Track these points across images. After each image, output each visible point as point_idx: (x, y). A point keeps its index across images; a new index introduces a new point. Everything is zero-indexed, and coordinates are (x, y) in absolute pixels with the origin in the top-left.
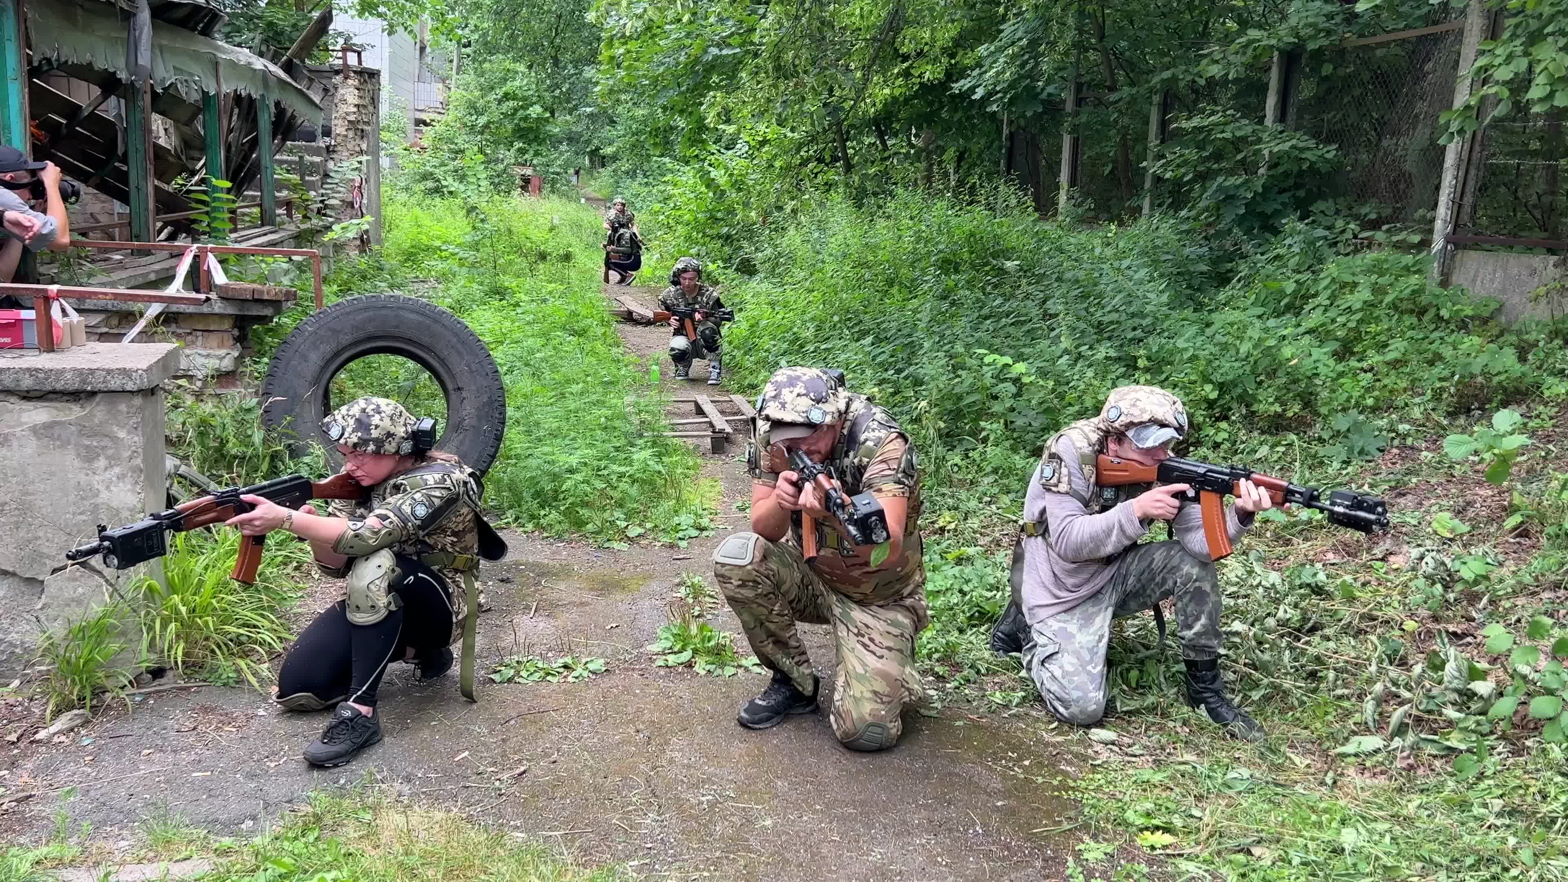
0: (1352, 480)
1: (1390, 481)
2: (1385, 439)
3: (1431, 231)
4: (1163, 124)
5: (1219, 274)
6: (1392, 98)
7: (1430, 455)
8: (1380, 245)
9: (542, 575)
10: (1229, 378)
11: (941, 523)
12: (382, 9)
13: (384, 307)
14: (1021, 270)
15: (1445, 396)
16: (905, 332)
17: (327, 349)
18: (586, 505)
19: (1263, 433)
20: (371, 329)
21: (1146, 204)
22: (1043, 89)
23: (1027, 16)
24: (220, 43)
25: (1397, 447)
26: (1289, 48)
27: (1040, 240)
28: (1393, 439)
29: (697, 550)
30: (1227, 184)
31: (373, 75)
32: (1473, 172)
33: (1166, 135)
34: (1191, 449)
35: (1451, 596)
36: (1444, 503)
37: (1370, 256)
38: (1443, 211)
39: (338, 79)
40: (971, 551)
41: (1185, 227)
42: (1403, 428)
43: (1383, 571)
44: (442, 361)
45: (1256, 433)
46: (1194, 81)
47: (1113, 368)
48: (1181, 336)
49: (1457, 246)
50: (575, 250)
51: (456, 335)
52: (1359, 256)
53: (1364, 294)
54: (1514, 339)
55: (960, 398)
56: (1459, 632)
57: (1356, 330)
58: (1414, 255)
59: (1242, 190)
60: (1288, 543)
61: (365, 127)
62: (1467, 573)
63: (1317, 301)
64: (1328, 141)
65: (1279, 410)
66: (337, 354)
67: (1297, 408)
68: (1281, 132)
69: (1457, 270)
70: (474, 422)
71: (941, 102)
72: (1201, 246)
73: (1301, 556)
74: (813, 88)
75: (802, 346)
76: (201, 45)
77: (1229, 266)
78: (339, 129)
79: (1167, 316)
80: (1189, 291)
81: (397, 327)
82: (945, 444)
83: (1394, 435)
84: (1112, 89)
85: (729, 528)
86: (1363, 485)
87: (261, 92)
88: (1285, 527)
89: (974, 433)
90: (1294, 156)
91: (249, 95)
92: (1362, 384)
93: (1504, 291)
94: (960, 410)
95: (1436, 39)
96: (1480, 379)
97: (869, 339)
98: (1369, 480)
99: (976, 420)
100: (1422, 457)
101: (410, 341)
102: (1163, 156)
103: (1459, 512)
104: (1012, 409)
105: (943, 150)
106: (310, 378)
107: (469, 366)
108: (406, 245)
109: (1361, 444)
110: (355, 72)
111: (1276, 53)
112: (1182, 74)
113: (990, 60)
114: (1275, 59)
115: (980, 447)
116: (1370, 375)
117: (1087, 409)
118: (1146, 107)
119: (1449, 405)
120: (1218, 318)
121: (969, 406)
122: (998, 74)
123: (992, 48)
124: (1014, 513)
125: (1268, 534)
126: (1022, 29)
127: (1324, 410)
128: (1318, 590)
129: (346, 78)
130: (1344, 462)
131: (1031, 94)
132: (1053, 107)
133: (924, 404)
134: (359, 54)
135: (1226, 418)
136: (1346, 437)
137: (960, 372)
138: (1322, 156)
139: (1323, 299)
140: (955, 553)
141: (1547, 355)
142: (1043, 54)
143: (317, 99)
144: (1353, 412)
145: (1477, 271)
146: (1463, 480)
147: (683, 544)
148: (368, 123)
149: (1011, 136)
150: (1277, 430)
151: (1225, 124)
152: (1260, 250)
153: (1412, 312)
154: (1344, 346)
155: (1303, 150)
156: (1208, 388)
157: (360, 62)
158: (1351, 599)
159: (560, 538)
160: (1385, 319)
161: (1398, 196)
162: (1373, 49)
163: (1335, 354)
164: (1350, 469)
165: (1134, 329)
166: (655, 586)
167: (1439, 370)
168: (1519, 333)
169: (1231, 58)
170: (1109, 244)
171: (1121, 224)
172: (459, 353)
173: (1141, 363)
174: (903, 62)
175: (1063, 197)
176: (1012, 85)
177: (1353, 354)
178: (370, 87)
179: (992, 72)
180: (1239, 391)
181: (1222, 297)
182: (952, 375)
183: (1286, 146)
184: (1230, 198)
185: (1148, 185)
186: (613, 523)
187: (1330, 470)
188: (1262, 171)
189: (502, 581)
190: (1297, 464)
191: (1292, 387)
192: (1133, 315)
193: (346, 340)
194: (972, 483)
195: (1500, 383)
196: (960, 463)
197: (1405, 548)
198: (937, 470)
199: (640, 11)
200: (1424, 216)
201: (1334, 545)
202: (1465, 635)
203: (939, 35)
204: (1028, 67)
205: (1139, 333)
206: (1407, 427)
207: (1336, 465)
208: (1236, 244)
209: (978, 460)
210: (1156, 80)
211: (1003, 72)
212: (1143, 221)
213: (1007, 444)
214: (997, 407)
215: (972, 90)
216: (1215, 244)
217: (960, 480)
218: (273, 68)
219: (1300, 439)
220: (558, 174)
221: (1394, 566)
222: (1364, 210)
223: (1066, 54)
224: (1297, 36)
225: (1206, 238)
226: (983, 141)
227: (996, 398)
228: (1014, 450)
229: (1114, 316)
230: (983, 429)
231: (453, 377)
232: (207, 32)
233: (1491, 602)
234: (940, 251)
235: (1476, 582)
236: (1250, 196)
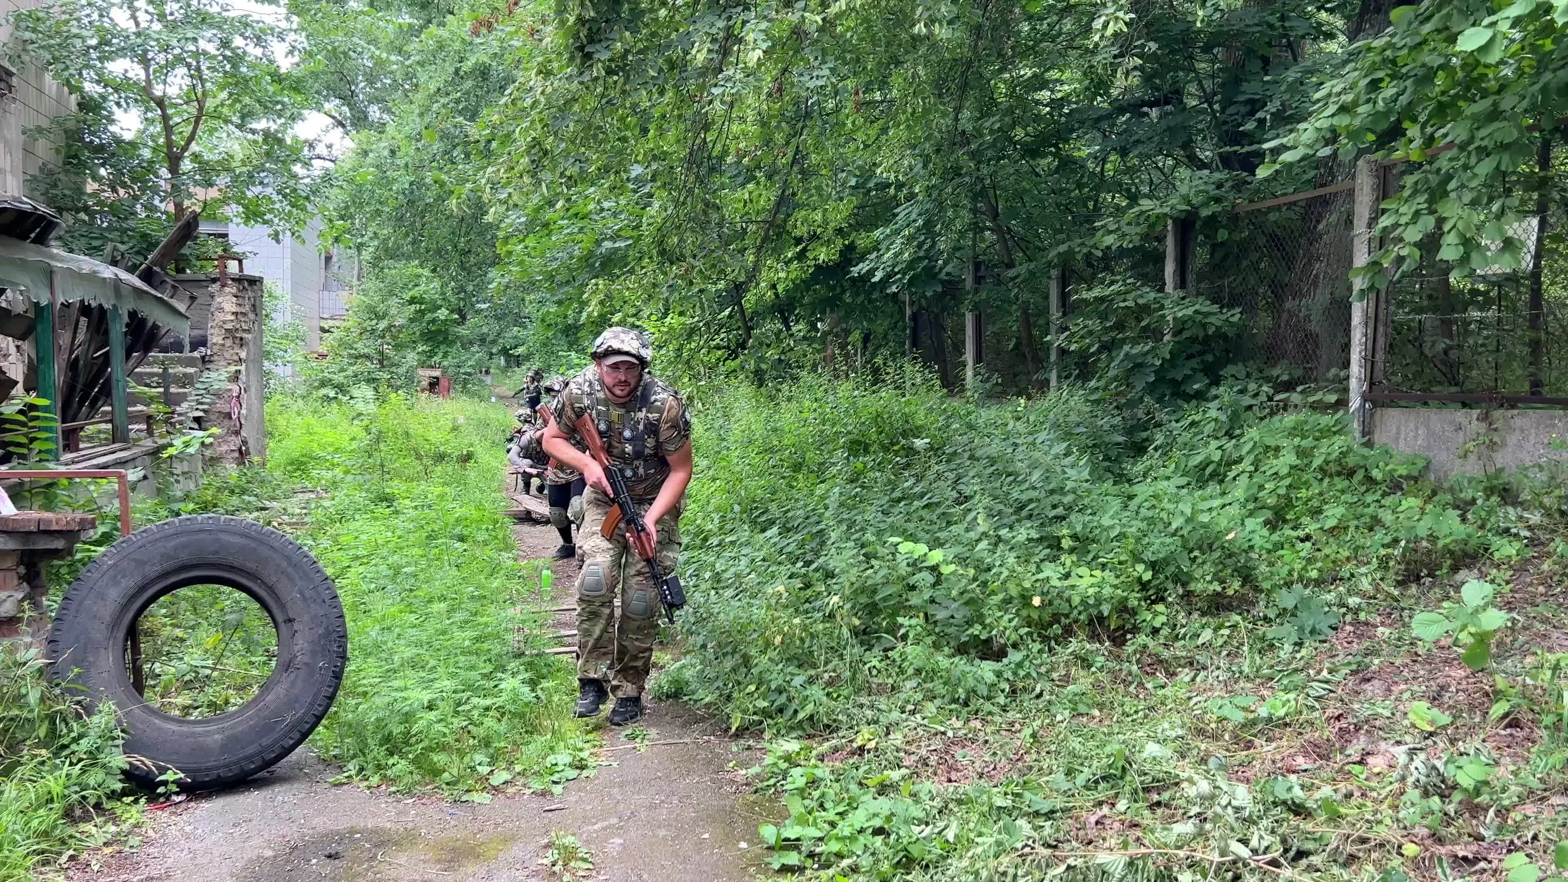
0: (1308, 666)
1: (1349, 664)
2: (1336, 615)
3: (1346, 390)
4: (1064, 297)
5: (1134, 444)
6: (1289, 260)
7: (1387, 631)
8: (1296, 406)
9: (380, 845)
10: (1161, 556)
11: (859, 742)
12: (268, 217)
13: (201, 531)
14: (932, 449)
15: (1391, 563)
16: (813, 520)
17: (129, 583)
18: (443, 748)
19: (1203, 614)
20: (184, 557)
21: (1053, 376)
22: (941, 269)
23: (920, 198)
24: (55, 251)
25: (1350, 624)
26: (1184, 215)
27: (949, 417)
28: (1344, 615)
29: (573, 798)
30: (1134, 351)
31: (254, 282)
32: (1381, 329)
33: (1068, 308)
34: (1129, 636)
35: (1451, 809)
36: (1415, 688)
37: (1289, 419)
38: (1356, 369)
39: (215, 287)
40: (895, 775)
41: (1093, 397)
42: (1353, 601)
43: (1363, 776)
44: (271, 589)
45: (1196, 615)
46: (1090, 253)
47: (1037, 551)
48: (1105, 512)
49: (1375, 404)
50: (478, 450)
51: (288, 558)
52: (1276, 418)
53: (1288, 459)
54: (1448, 497)
55: (875, 592)
56: (1470, 856)
57: (1287, 497)
58: (1333, 415)
59: (1149, 357)
60: (1249, 745)
61: (245, 335)
62: (1466, 780)
63: (1240, 467)
64: (1230, 306)
65: (1219, 589)
66: (142, 589)
67: (1237, 585)
68: (1183, 298)
69: (1378, 429)
70: (306, 659)
71: (842, 286)
72: (1113, 416)
73: (1268, 763)
74: (701, 271)
75: (705, 539)
76: (30, 253)
77: (1144, 435)
78: (216, 338)
79: (1089, 491)
80: (1107, 464)
81: (217, 553)
82: (862, 643)
83: (1344, 610)
84: (1010, 265)
85: (615, 764)
86: (1321, 670)
87: (112, 302)
88: (1244, 726)
89: (893, 629)
90: (1199, 321)
91: (101, 306)
92: (1302, 554)
93: (1429, 448)
94: (874, 605)
95: (1325, 202)
96: (1424, 544)
97: (775, 530)
98: (1327, 665)
99: (894, 614)
100: (1379, 634)
101: (231, 568)
102: (1067, 329)
103: (1435, 699)
104: (932, 601)
105: (847, 332)
106: (108, 619)
107: (301, 593)
108: (296, 455)
109: (1311, 623)
110: (233, 280)
111: (1170, 222)
112: (1077, 246)
113: (887, 243)
114: (1169, 228)
115: (900, 645)
116: (1308, 544)
117: (1012, 598)
118: (1044, 280)
119: (1397, 574)
120: (1143, 490)
121: (885, 599)
122: (896, 255)
123: (888, 231)
124: (941, 723)
125: (1227, 737)
126: (916, 211)
127: (1266, 585)
128: (1298, 810)
129: (223, 286)
130: (1295, 644)
131: (930, 274)
132: (952, 288)
133: (836, 599)
134: (240, 262)
135: (1162, 599)
136: (1294, 615)
137: (873, 562)
138: (1227, 320)
139: (1246, 465)
140: (874, 780)
141: (1489, 513)
142: (940, 234)
143: (182, 307)
144: (1297, 587)
145: (1398, 429)
146: (1429, 660)
147: (557, 789)
148: (248, 331)
149: (915, 317)
150: (1217, 609)
151: (1127, 292)
152: (1173, 418)
153: (1339, 474)
154: (1276, 513)
155: (1207, 315)
156: (1140, 568)
157: (241, 270)
158: (1335, 818)
159: (409, 793)
160: (1315, 484)
161: (1308, 357)
162: (1266, 214)
163: (1266, 523)
164: (1304, 652)
165: (1054, 507)
166: (517, 851)
167: (1379, 535)
168: (1451, 490)
169: (1126, 229)
170: (1019, 419)
171: (1029, 398)
172: (289, 577)
173: (1066, 543)
174: (796, 245)
175: (969, 373)
176: (911, 264)
177: (1285, 521)
178: (250, 294)
179: (890, 254)
180: (1172, 569)
181: (1140, 467)
182: (866, 566)
183: (1190, 311)
184: (1137, 366)
185: (1053, 358)
186: (473, 769)
187: (1282, 653)
188: (1167, 338)
189: (329, 856)
190: (1245, 648)
191: (1228, 561)
192: (1052, 492)
193: (153, 570)
194: (893, 688)
195: (1446, 545)
196: (878, 665)
197: (1383, 745)
198: (853, 678)
199: (503, 196)
200: (1337, 375)
201: (1303, 746)
202: (1476, 860)
203: (831, 216)
204: (925, 247)
205: (1060, 511)
206: (1357, 600)
207: (1288, 647)
208: (1148, 413)
209: (898, 660)
210: (1053, 253)
211: (901, 253)
212: (1052, 394)
213: (929, 640)
214: (915, 600)
215: (871, 272)
216: (1127, 413)
217: (880, 685)
218: (124, 275)
219: (1244, 619)
220: (470, 374)
221: (1376, 770)
222: (1275, 372)
223: (962, 234)
224: (1189, 203)
225: (1117, 407)
226: (886, 323)
227: (913, 588)
228: (937, 646)
229: (1033, 494)
230: (901, 625)
231: (283, 607)
232: (41, 240)
233: (1498, 813)
234: (849, 433)
235: (1477, 792)
236: (1158, 363)
